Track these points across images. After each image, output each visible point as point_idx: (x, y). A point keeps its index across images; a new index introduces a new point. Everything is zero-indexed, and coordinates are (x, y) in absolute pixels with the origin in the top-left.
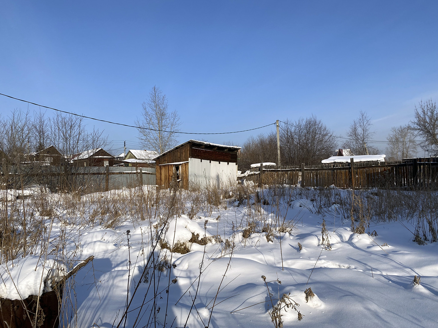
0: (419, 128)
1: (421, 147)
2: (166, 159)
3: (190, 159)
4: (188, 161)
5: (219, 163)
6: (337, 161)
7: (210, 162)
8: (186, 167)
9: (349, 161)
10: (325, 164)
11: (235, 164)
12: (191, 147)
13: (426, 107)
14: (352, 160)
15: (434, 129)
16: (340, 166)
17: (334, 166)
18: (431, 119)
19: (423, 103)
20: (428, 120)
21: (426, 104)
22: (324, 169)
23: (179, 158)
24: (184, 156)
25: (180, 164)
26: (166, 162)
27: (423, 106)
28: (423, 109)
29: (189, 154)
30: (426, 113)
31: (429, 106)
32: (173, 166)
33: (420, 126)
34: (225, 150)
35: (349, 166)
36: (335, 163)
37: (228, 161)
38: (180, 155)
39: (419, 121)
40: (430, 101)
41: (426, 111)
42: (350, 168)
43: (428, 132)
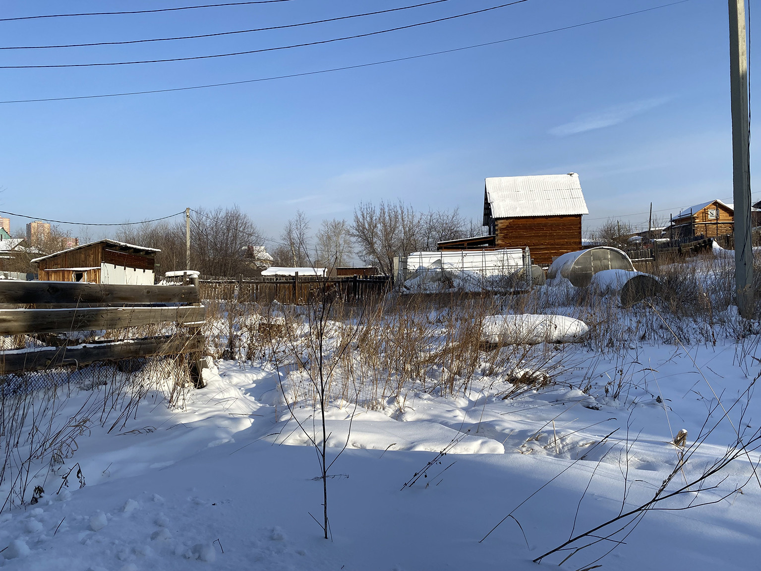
0: (358, 233)
1: (359, 256)
2: (59, 262)
3: (102, 264)
4: (99, 268)
5: (135, 270)
6: (278, 274)
7: (125, 269)
8: (96, 274)
9: (293, 274)
10: (265, 276)
11: (151, 271)
12: (103, 249)
13: (365, 210)
14: (297, 273)
15: (372, 238)
16: (284, 280)
17: (277, 279)
18: (369, 225)
19: (363, 204)
20: (367, 226)
21: (365, 206)
22: (265, 282)
23: (84, 261)
24: (91, 260)
25: (86, 271)
26: (59, 266)
27: (363, 209)
28: (362, 212)
29: (101, 258)
30: (365, 217)
31: (368, 210)
32: (72, 272)
33: (359, 232)
34: (141, 253)
35: (293, 280)
36: (276, 275)
37: (144, 268)
38: (86, 258)
39: (358, 226)
40: (370, 205)
41: (365, 214)
42: (295, 282)
43: (366, 239)
